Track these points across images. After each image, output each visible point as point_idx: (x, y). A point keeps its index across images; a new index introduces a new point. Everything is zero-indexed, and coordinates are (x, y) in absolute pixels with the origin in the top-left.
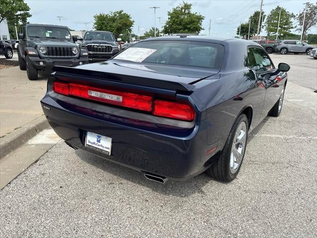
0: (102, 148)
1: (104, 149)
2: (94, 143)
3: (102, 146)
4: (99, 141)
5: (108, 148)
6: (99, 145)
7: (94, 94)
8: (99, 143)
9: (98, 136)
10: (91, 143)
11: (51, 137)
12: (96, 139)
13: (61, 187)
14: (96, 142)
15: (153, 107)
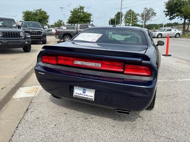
0: (87, 97)
1: (89, 97)
2: (81, 94)
3: (87, 95)
4: (84, 92)
5: (92, 97)
6: (84, 95)
7: (79, 63)
8: (84, 94)
9: (83, 89)
10: (78, 94)
11: (28, 93)
12: (82, 91)
13: (55, 125)
14: (82, 93)
15: (124, 69)
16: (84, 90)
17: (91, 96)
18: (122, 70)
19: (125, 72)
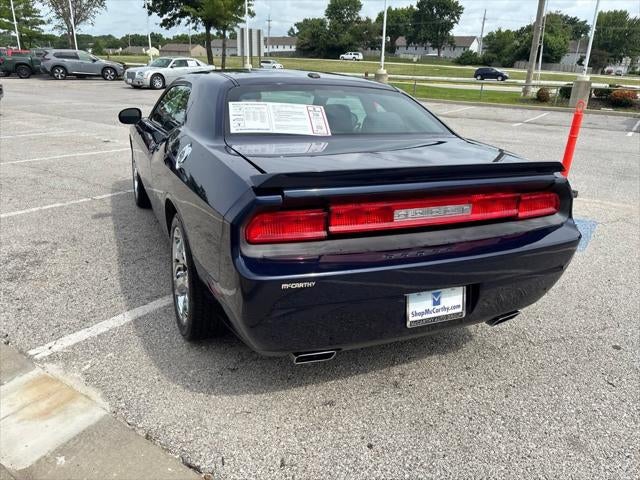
0: (444, 313)
1: (450, 312)
2: (427, 311)
3: (444, 309)
5: (459, 306)
6: (438, 311)
8: (437, 307)
10: (420, 314)
12: (431, 302)
14: (431, 308)
15: (517, 208)
16: (436, 295)
17: (455, 307)
18: (515, 211)
19: (521, 215)
